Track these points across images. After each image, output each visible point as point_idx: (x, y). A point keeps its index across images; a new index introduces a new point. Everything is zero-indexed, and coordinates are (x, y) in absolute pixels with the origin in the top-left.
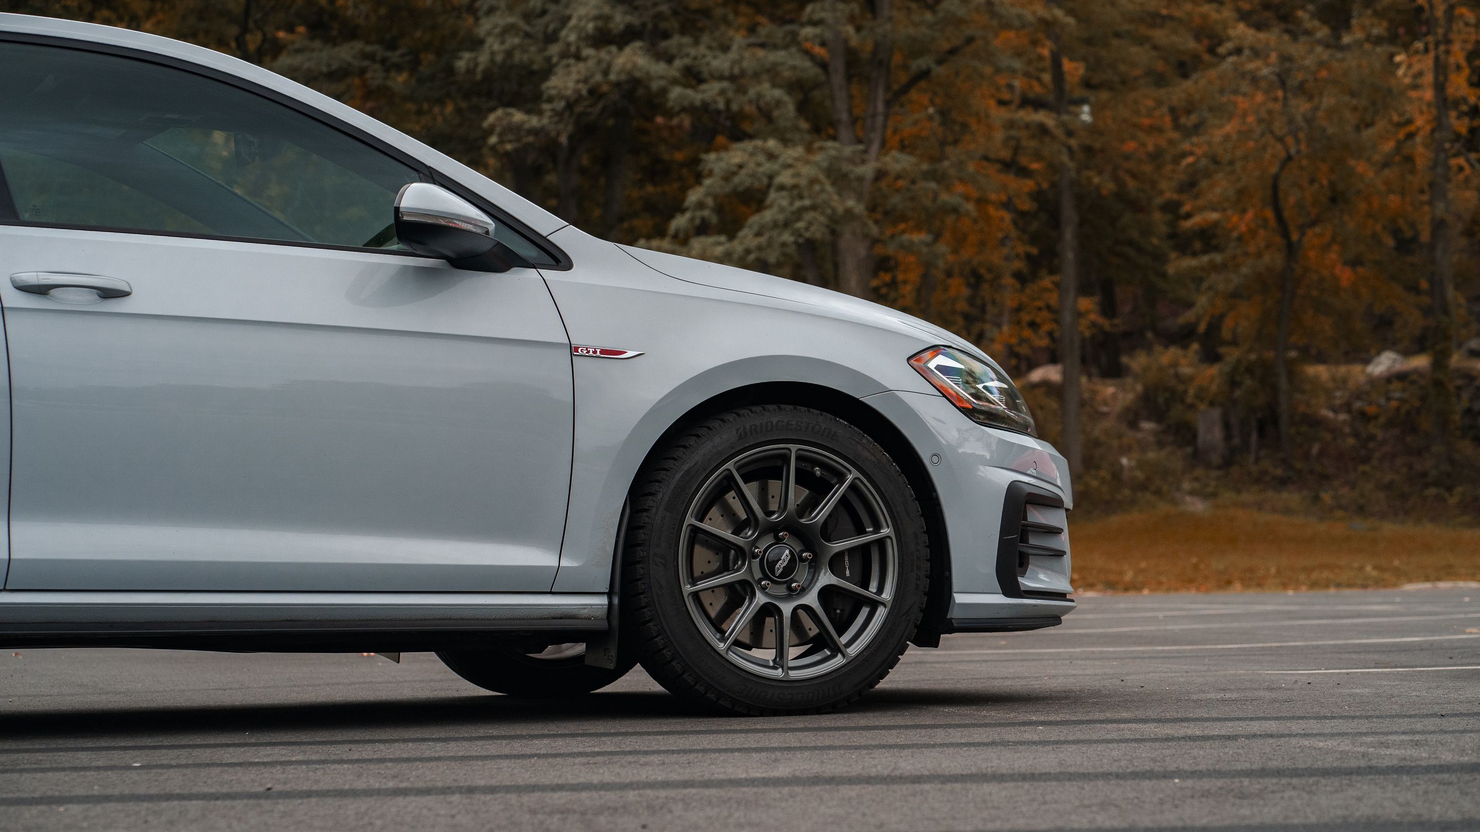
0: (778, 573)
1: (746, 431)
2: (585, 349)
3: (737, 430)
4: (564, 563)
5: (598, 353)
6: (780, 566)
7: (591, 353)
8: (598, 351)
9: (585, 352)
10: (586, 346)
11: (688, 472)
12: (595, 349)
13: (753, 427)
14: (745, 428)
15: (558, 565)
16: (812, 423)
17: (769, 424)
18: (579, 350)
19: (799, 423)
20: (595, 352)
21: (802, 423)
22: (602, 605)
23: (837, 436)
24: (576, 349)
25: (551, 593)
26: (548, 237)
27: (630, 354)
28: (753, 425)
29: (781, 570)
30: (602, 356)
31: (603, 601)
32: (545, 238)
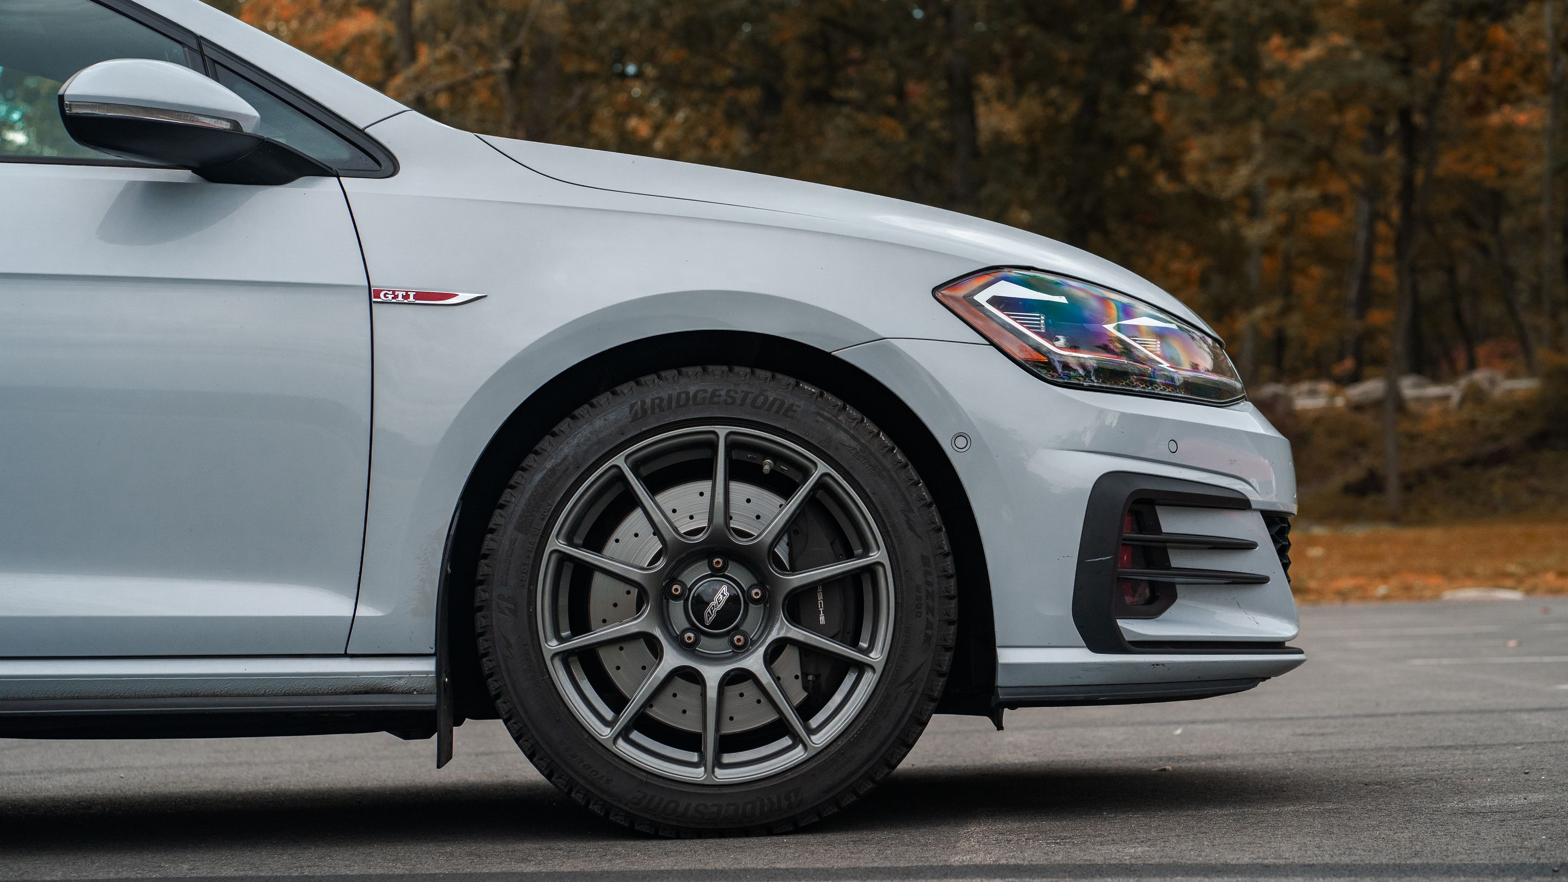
0: (708, 621)
1: (646, 407)
2: (391, 292)
3: (632, 407)
4: (363, 611)
5: (411, 299)
6: (712, 611)
7: (400, 298)
8: (412, 295)
9: (390, 297)
10: (392, 288)
11: (553, 471)
12: (407, 292)
13: (657, 401)
14: (643, 403)
15: (352, 615)
16: (753, 393)
17: (683, 396)
18: (382, 295)
19: (732, 393)
20: (406, 296)
21: (736, 392)
22: (427, 673)
23: (793, 411)
24: (377, 294)
25: (346, 655)
26: (367, 131)
27: (463, 297)
28: (656, 398)
29: (714, 616)
30: (417, 302)
31: (429, 666)
32: (361, 132)
